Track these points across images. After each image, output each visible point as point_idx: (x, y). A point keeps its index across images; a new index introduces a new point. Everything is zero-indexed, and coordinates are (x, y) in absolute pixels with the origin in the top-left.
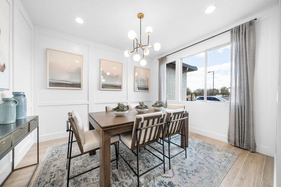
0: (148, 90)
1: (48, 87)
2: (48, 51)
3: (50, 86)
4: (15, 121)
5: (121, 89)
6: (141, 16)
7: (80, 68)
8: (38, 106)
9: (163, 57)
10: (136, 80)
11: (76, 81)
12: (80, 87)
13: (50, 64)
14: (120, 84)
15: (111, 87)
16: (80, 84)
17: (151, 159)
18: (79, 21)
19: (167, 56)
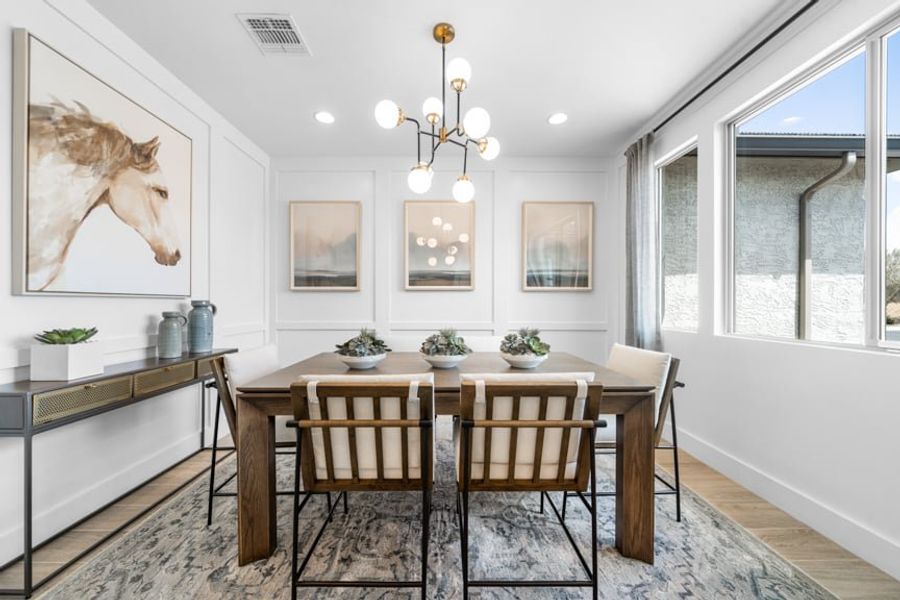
0: (586, 285)
1: (293, 287)
2: (292, 205)
3: (296, 285)
4: (180, 355)
5: (469, 284)
6: (443, 35)
7: (355, 236)
8: (279, 330)
9: (641, 140)
10: (529, 251)
11: (344, 269)
12: (355, 285)
13: (296, 236)
14: (467, 269)
15: (439, 281)
16: (355, 277)
17: (440, 538)
18: (325, 118)
19: (655, 131)
